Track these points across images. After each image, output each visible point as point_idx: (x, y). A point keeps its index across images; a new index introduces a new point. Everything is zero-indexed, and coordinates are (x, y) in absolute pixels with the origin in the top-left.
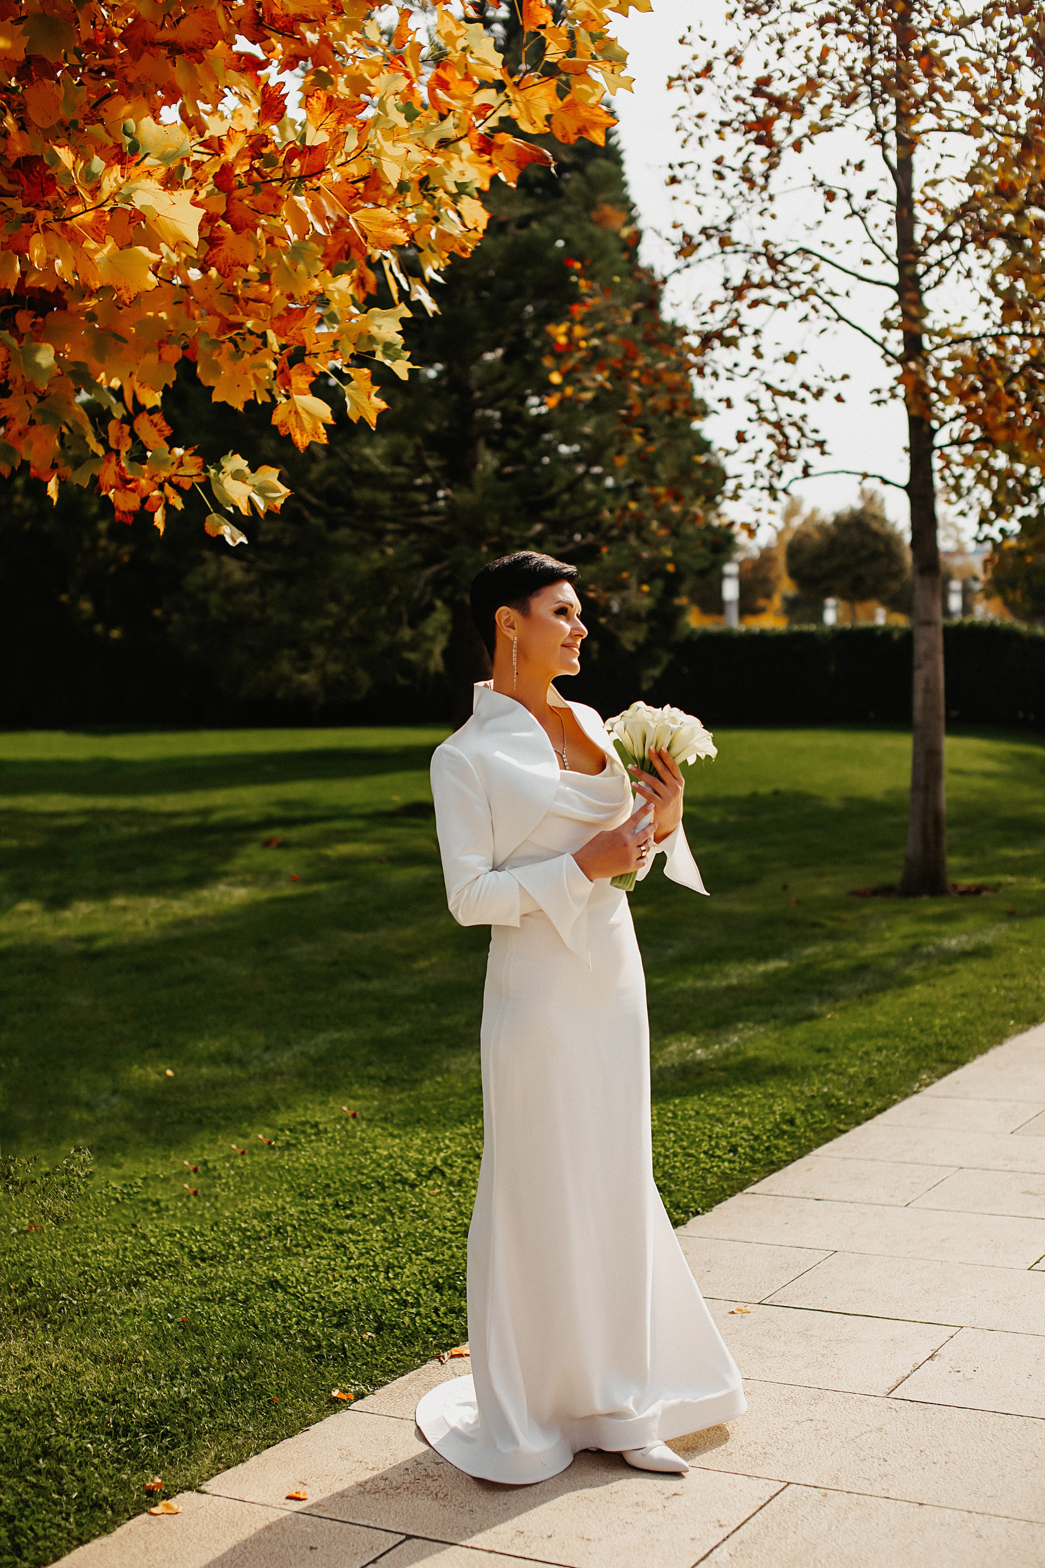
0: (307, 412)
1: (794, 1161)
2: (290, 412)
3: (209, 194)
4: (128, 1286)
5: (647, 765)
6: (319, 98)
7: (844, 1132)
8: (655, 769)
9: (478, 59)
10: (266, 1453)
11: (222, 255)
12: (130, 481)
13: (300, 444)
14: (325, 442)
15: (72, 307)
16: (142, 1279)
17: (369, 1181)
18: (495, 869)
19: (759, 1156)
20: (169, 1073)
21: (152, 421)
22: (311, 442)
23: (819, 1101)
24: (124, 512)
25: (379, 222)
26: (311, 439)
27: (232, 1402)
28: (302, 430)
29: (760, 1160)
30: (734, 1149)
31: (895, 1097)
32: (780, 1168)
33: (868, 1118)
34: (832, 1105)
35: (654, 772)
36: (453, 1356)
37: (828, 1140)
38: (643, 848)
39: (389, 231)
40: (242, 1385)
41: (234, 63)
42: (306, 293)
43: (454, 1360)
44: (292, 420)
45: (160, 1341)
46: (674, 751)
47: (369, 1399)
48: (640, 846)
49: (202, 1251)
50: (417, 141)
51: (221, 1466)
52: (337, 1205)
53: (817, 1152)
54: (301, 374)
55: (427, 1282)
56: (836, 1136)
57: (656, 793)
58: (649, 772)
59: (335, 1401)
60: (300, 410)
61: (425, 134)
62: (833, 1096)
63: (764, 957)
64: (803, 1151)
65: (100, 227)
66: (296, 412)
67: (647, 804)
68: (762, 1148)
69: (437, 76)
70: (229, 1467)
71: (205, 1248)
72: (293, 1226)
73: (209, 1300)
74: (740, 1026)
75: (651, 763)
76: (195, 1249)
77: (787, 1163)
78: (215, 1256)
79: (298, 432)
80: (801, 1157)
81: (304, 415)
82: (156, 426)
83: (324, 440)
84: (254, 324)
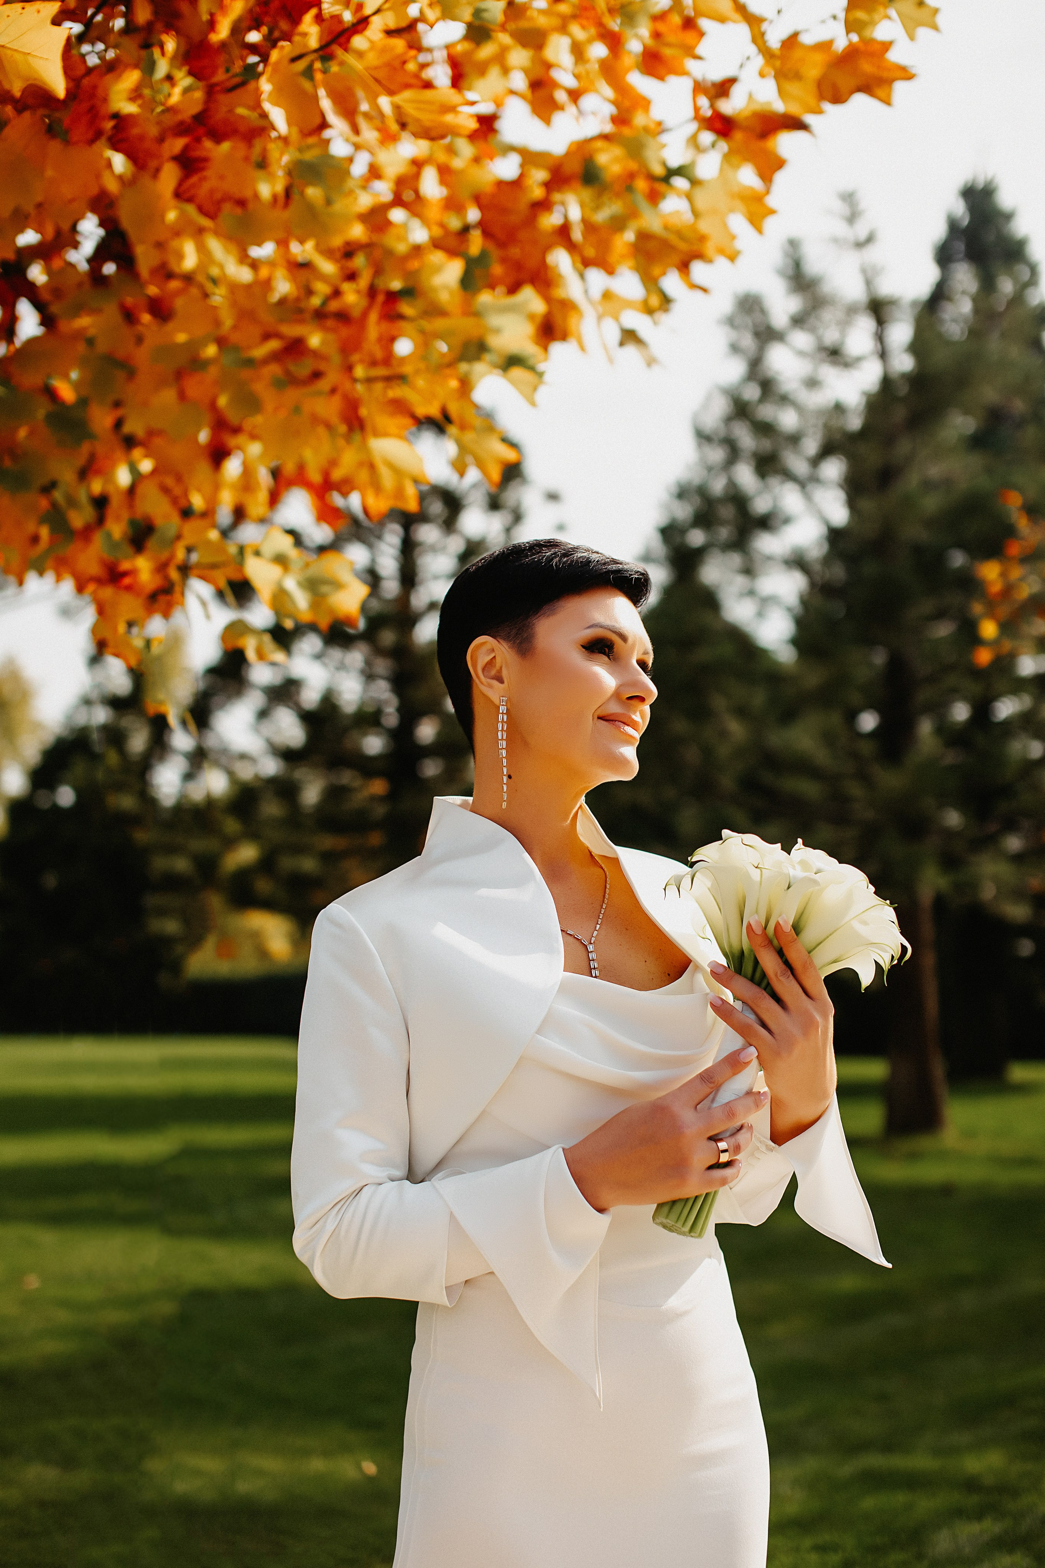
5: (748, 967)
8: (764, 975)
12: (123, 574)
18: (413, 1175)
26: (393, 501)
35: (760, 980)
38: (722, 1145)
46: (809, 935)
48: (715, 1139)
57: (764, 1025)
58: (752, 979)
66: (371, 461)
67: (743, 1049)
75: (756, 962)
83: (413, 501)
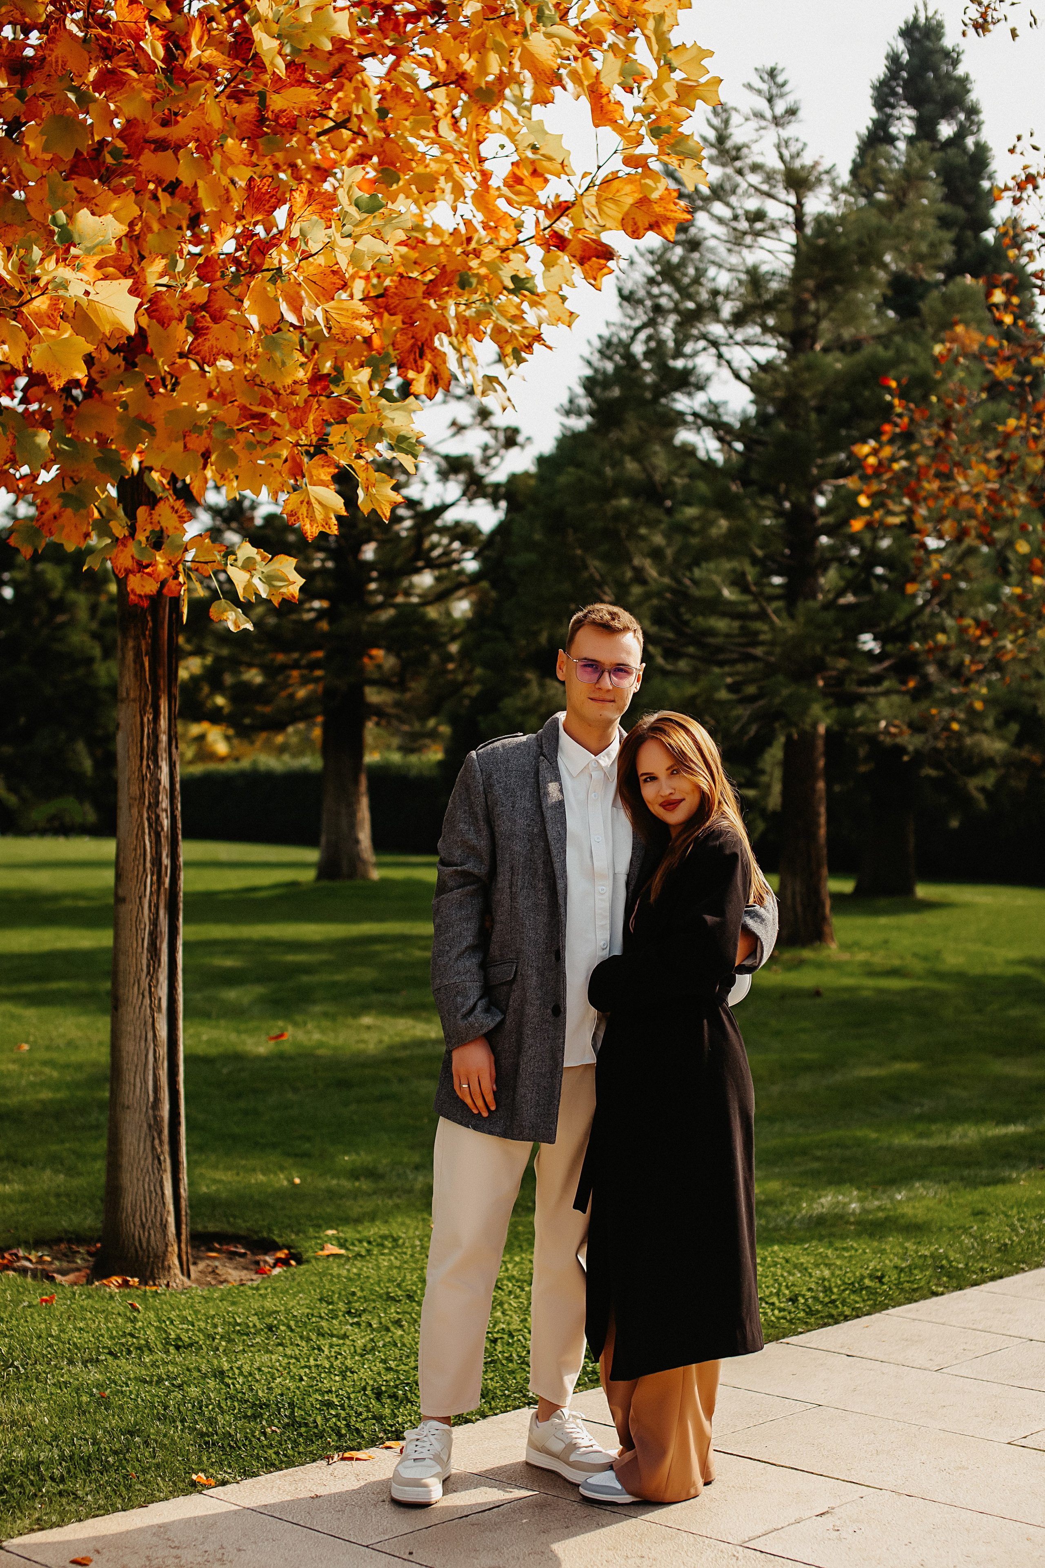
0: (320, 503)
1: (858, 1317)
2: (302, 502)
3: (196, 285)
4: (85, 1363)
6: (301, 191)
7: (935, 1294)
9: (543, 155)
10: (90, 1521)
11: (208, 344)
12: (147, 566)
13: (309, 534)
14: (336, 532)
15: (107, 396)
16: (102, 1357)
17: (400, 1293)
19: (819, 1307)
20: (297, 1181)
21: (173, 508)
22: (321, 533)
23: (930, 1261)
24: (140, 596)
25: (349, 314)
26: (321, 529)
27: (88, 1472)
28: (313, 519)
29: (818, 1312)
30: (794, 1300)
31: (1022, 1266)
32: (837, 1322)
33: (975, 1284)
34: (942, 1267)
36: (343, 1459)
37: (910, 1301)
39: (357, 323)
40: (107, 1457)
41: (247, 159)
42: (290, 382)
43: (343, 1462)
44: (304, 509)
45: (63, 1413)
47: (229, 1487)
49: (179, 1338)
50: (374, 232)
51: (36, 1527)
52: (349, 1313)
53: (891, 1311)
54: (323, 466)
55: (369, 1388)
56: (924, 1298)
59: (194, 1484)
60: (313, 500)
61: (385, 225)
62: (947, 1258)
63: (1006, 1119)
64: (878, 1307)
65: (55, 314)
66: (309, 503)
68: (827, 1300)
69: (514, 174)
70: (43, 1529)
71: (185, 1337)
72: (289, 1327)
73: (145, 1382)
74: (917, 1185)
76: (173, 1336)
77: (846, 1318)
78: (191, 1345)
79: (307, 521)
80: (869, 1314)
81: (316, 505)
82: (177, 512)
83: (334, 530)
84: (277, 416)
